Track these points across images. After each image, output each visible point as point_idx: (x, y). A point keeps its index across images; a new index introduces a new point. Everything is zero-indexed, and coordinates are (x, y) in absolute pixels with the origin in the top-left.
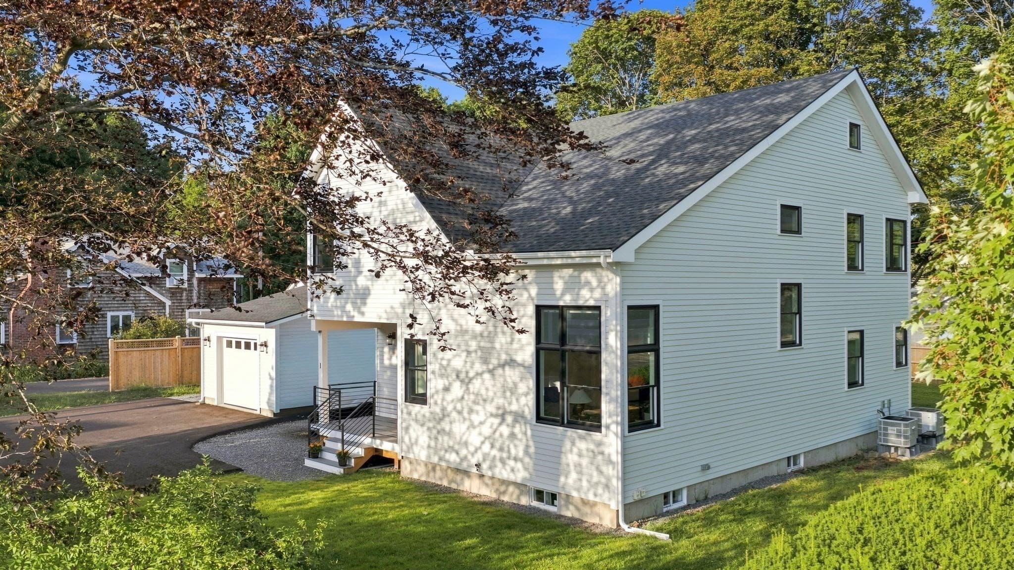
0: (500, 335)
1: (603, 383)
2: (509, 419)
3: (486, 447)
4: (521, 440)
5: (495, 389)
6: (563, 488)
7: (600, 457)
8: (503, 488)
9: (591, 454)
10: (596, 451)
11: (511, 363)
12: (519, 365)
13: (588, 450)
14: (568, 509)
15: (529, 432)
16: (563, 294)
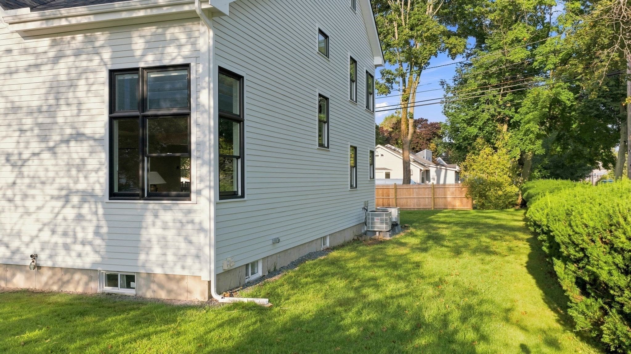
0: (64, 108)
1: (193, 147)
2: (75, 199)
3: (46, 235)
4: (90, 221)
5: (56, 168)
6: (143, 266)
7: (190, 226)
8: (66, 278)
9: (178, 225)
10: (184, 220)
11: (79, 137)
12: (89, 138)
13: (174, 221)
14: (149, 288)
15: (101, 211)
16: (143, 55)
